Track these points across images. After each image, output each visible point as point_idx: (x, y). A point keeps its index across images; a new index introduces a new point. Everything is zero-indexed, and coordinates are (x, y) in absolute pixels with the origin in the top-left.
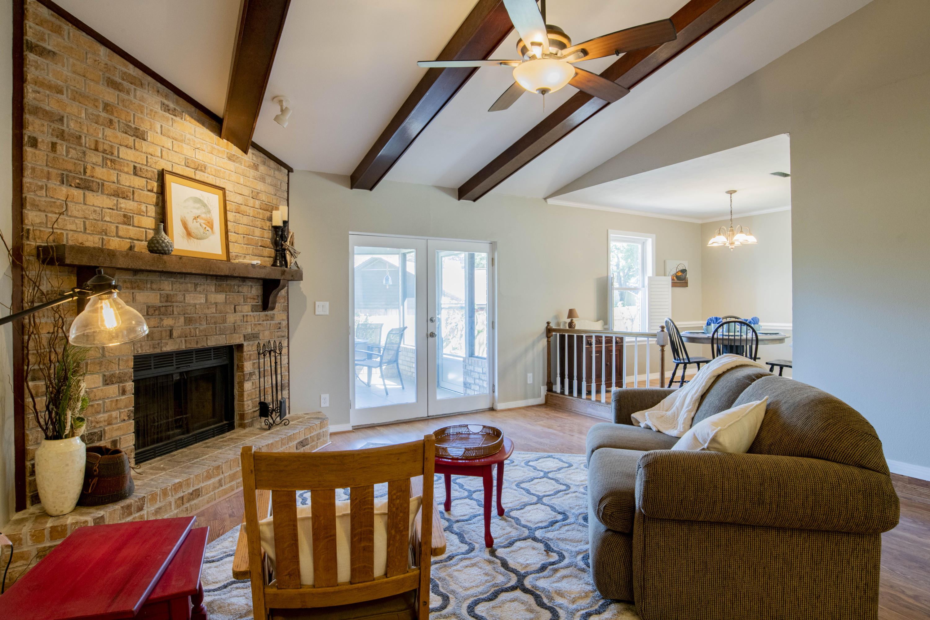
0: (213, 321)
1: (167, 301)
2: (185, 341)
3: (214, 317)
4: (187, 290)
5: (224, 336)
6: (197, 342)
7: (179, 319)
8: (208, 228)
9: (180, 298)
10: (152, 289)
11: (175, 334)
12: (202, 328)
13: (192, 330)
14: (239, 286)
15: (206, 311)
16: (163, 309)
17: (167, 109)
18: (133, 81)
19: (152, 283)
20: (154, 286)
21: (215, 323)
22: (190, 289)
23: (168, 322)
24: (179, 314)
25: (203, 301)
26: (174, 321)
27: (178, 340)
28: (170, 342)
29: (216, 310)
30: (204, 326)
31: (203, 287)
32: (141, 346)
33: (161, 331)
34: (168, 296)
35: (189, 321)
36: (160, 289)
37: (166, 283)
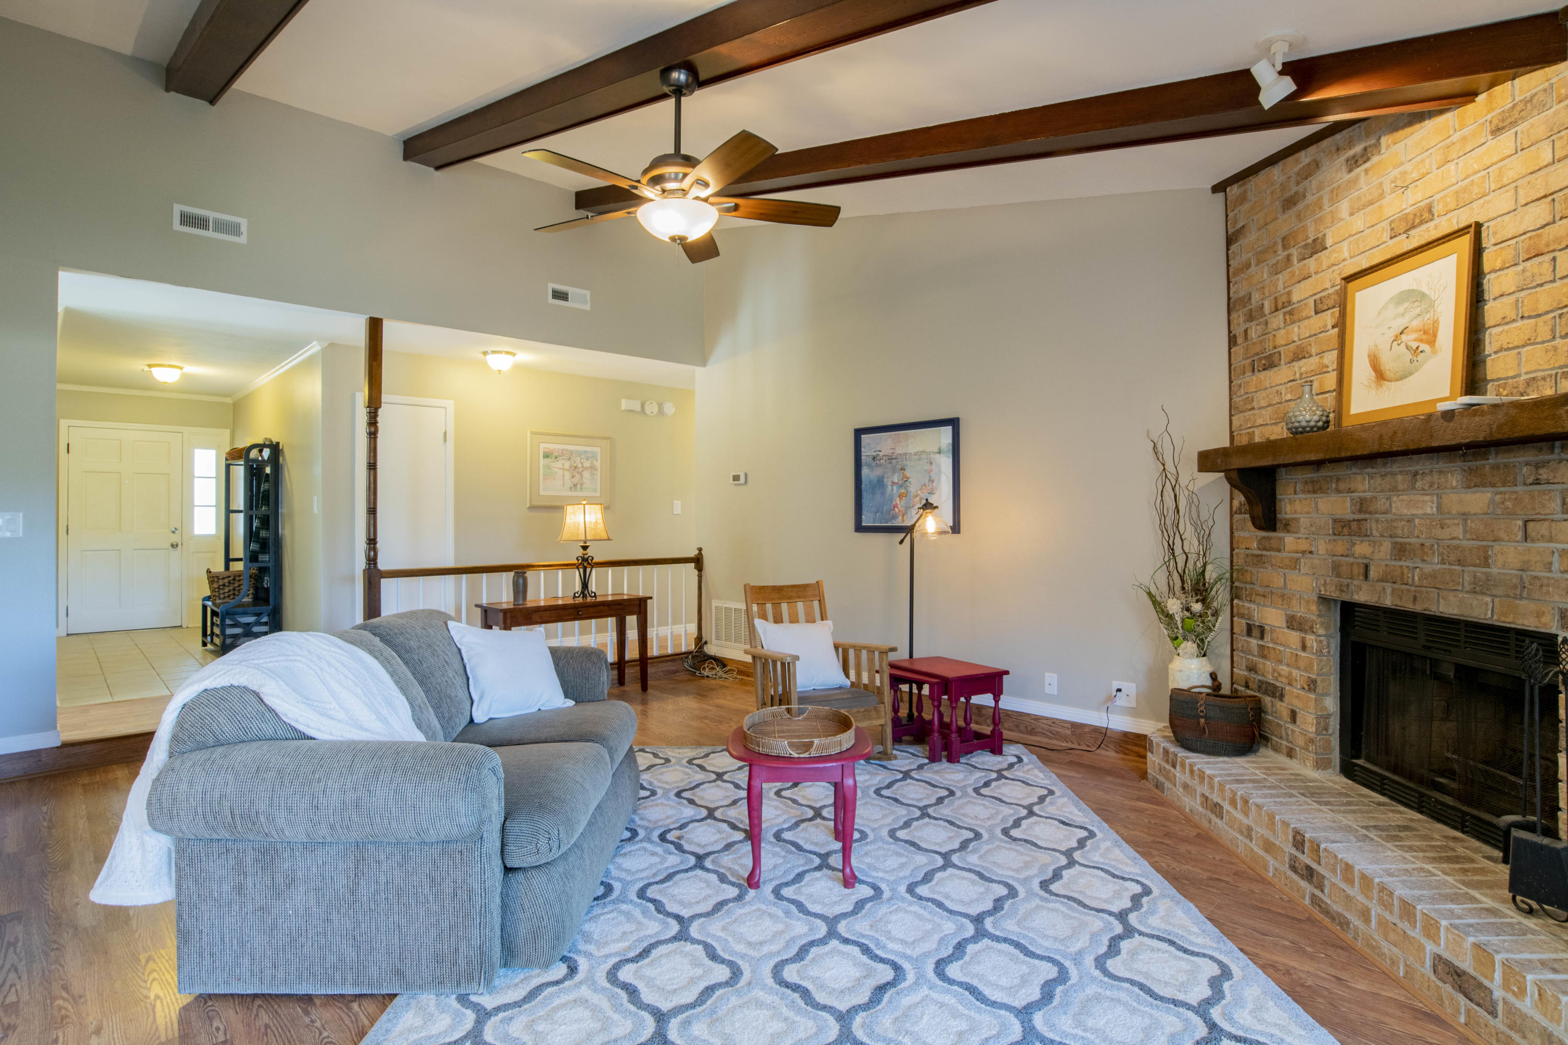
0: (1453, 557)
1: (1360, 511)
2: (1393, 590)
3: (1457, 547)
4: (1394, 489)
5: (1488, 599)
6: (1415, 599)
7: (1381, 545)
8: (1423, 347)
9: (1381, 504)
10: (1338, 491)
11: (1373, 573)
12: (1428, 568)
13: (1406, 571)
14: (1537, 466)
15: (1439, 533)
16: (1354, 526)
17: (1354, 163)
18: (1307, 173)
19: (1338, 480)
20: (1342, 486)
21: (1460, 562)
22: (1400, 487)
23: (1362, 549)
24: (1382, 536)
25: (1430, 508)
26: (1371, 550)
27: (1379, 586)
28: (1365, 586)
29: (1465, 532)
30: (1434, 565)
31: (1428, 479)
32: (1325, 584)
33: (1352, 564)
34: (1362, 501)
35: (1401, 551)
36: (1350, 491)
37: (1359, 477)
